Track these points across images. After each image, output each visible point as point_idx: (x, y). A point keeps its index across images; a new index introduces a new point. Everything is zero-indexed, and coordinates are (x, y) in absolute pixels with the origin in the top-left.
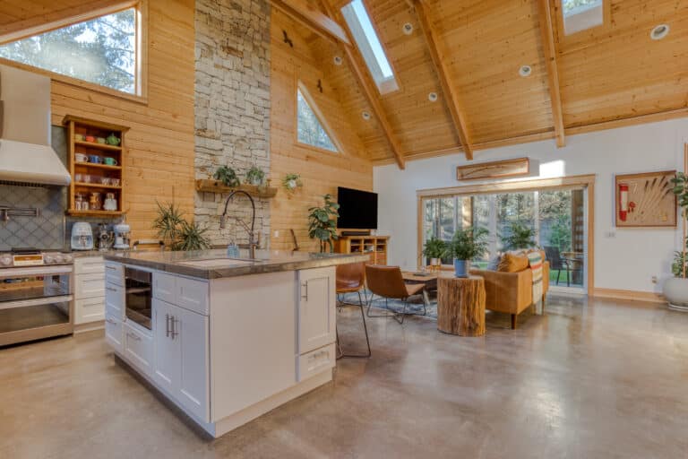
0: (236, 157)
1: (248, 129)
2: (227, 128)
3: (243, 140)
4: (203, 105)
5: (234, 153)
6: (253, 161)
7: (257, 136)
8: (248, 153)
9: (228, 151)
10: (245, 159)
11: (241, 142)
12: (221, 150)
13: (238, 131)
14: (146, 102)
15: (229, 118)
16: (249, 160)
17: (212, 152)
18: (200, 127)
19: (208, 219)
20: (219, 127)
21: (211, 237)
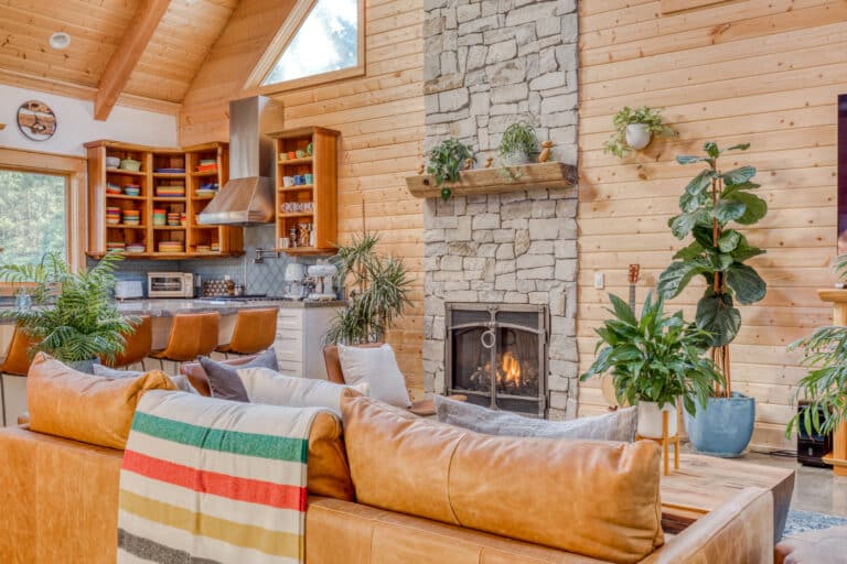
0: (494, 111)
1: (522, 34)
2: (477, 58)
3: (508, 67)
4: (436, 31)
5: (491, 104)
6: (535, 108)
7: (545, 42)
8: (521, 92)
9: (480, 104)
10: (513, 108)
11: (506, 73)
12: (467, 106)
13: (501, 51)
14: (361, 72)
15: (481, 32)
16: (524, 107)
17: (451, 116)
18: (431, 77)
19: (443, 250)
20: (462, 61)
21: (448, 286)
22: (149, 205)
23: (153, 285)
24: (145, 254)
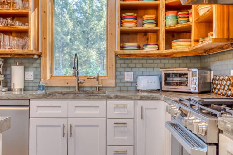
22: (162, 9)
23: (166, 80)
24: (158, 52)
